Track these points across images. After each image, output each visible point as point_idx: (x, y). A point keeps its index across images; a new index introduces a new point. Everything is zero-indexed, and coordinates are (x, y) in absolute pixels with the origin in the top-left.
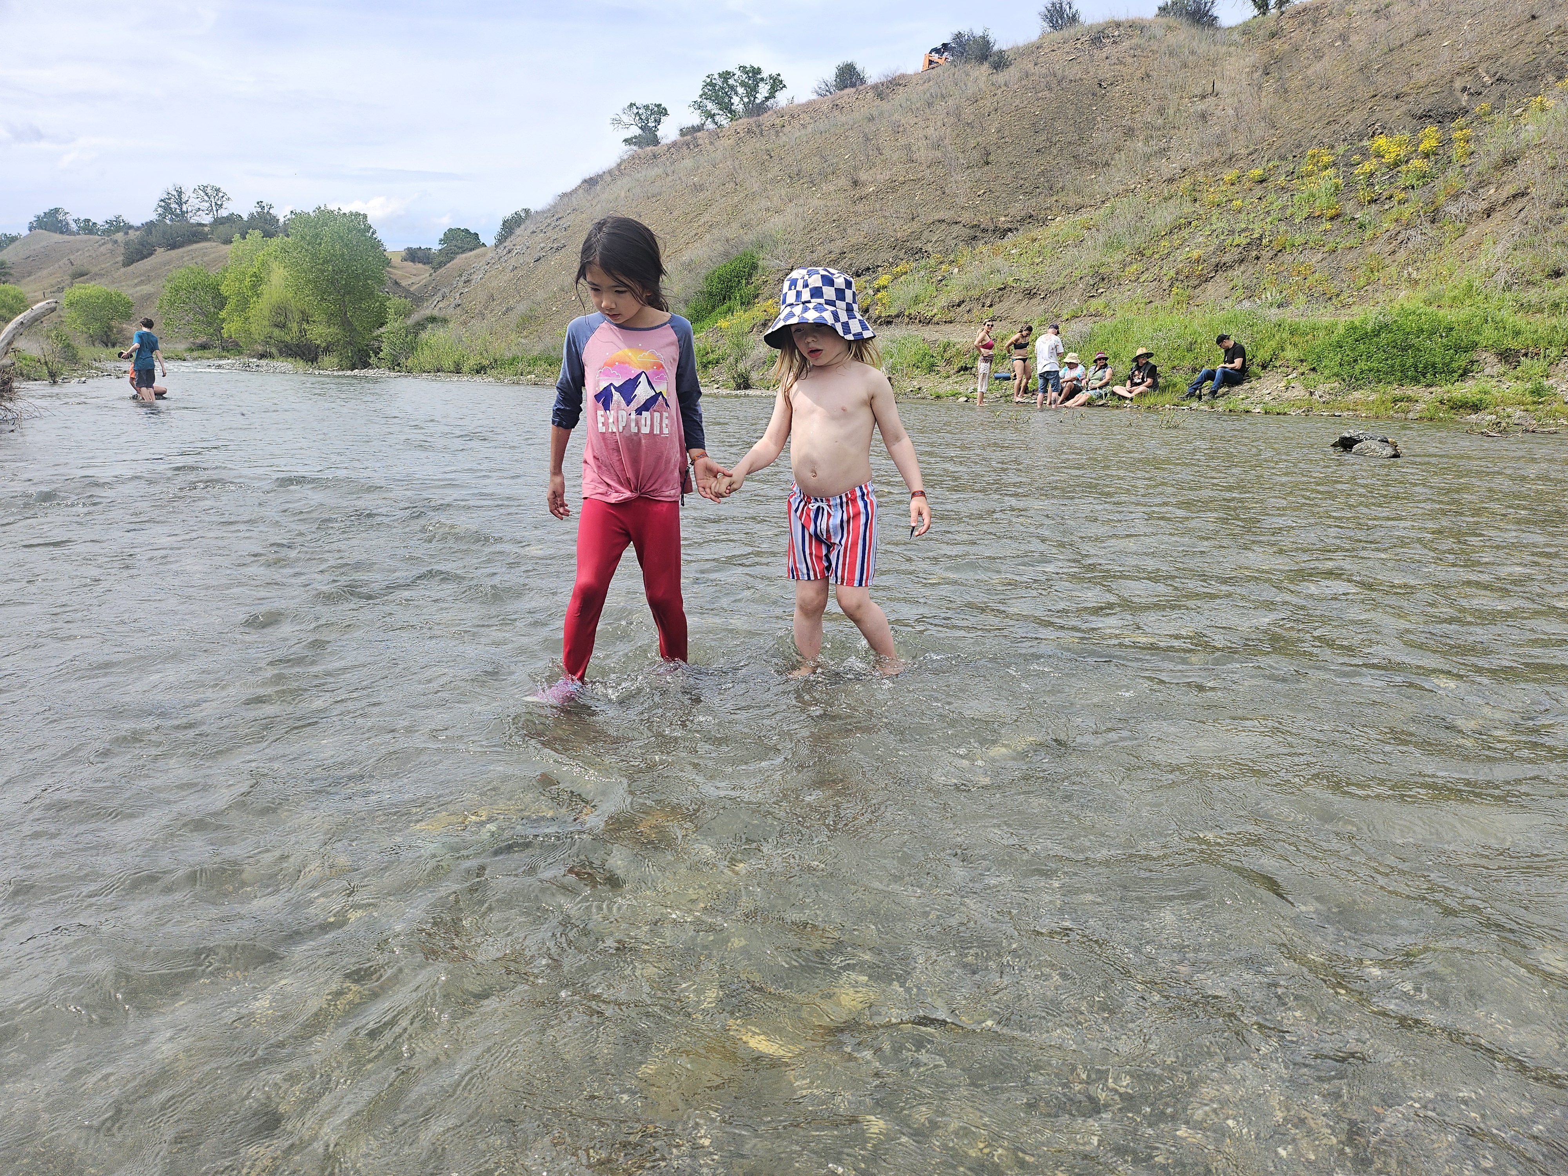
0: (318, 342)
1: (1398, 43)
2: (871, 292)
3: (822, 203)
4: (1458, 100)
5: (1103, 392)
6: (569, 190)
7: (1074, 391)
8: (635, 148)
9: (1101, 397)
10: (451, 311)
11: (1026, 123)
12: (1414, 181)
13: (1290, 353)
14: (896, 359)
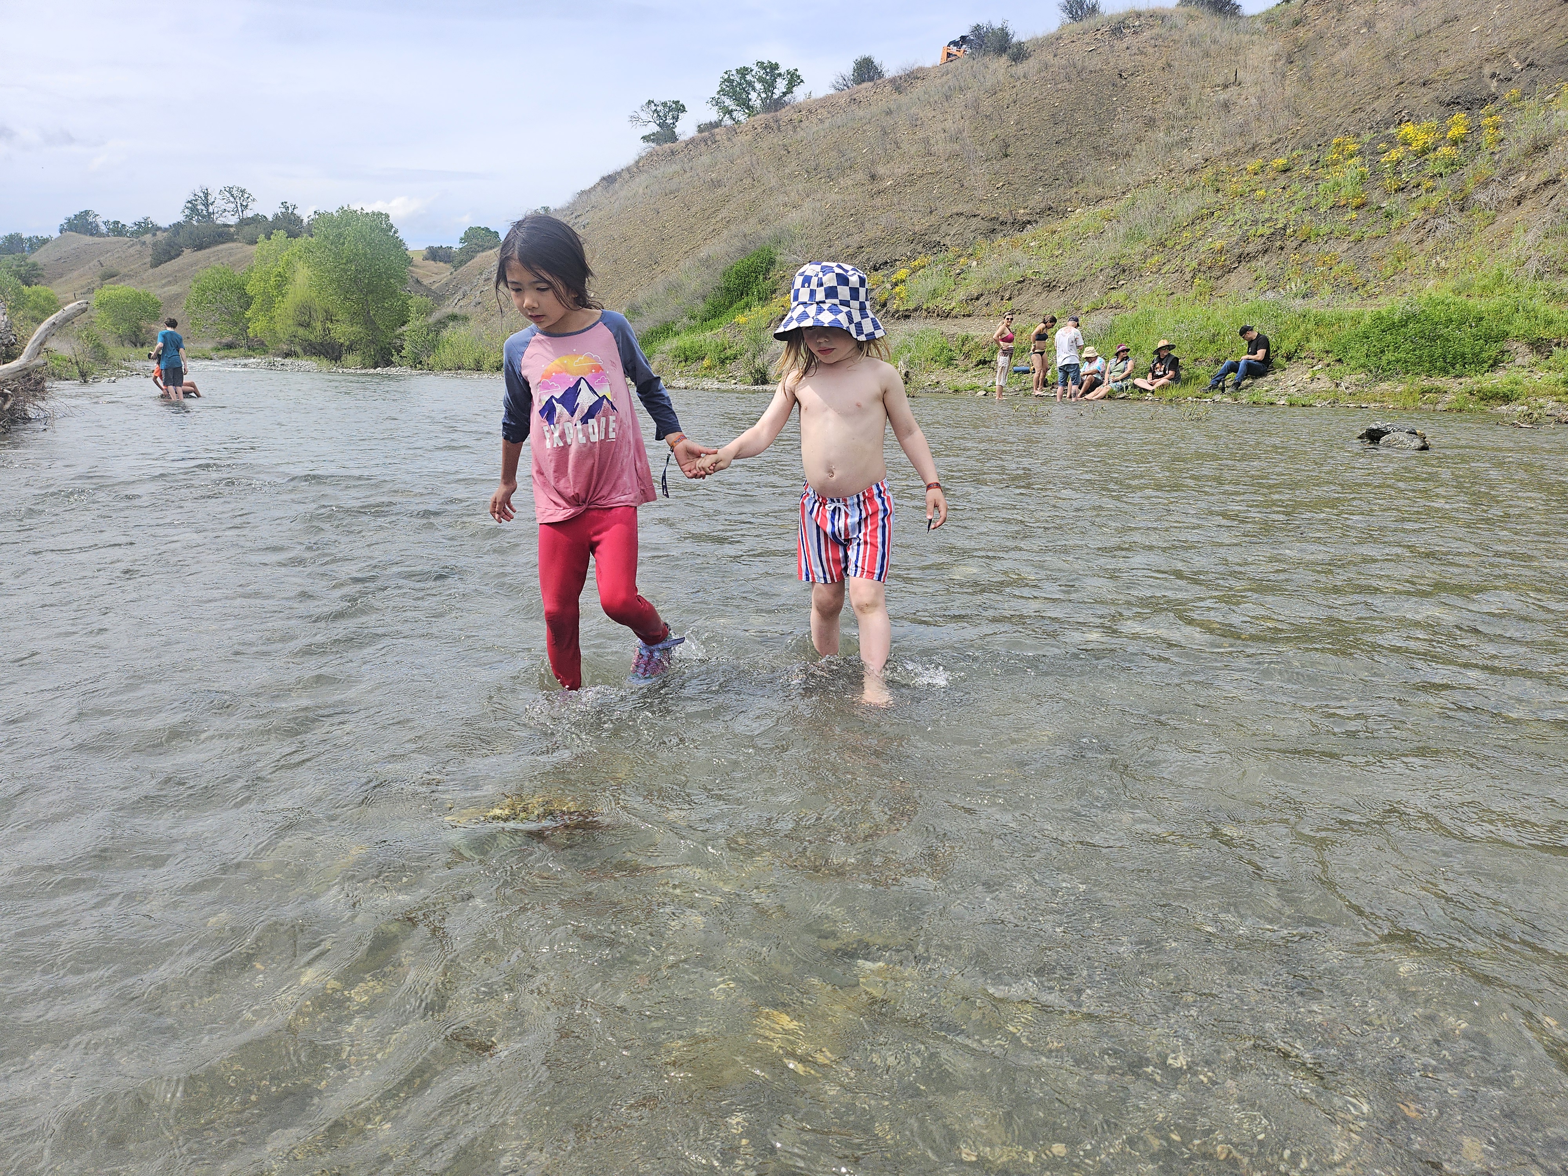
0: (342, 341)
1: (1425, 29)
2: (888, 286)
3: (839, 197)
4: (1487, 86)
5: (1124, 384)
6: (587, 188)
7: (1095, 384)
8: (653, 145)
9: (1121, 389)
10: (471, 309)
11: (1045, 114)
12: (1443, 170)
13: (1316, 345)
14: (915, 353)
